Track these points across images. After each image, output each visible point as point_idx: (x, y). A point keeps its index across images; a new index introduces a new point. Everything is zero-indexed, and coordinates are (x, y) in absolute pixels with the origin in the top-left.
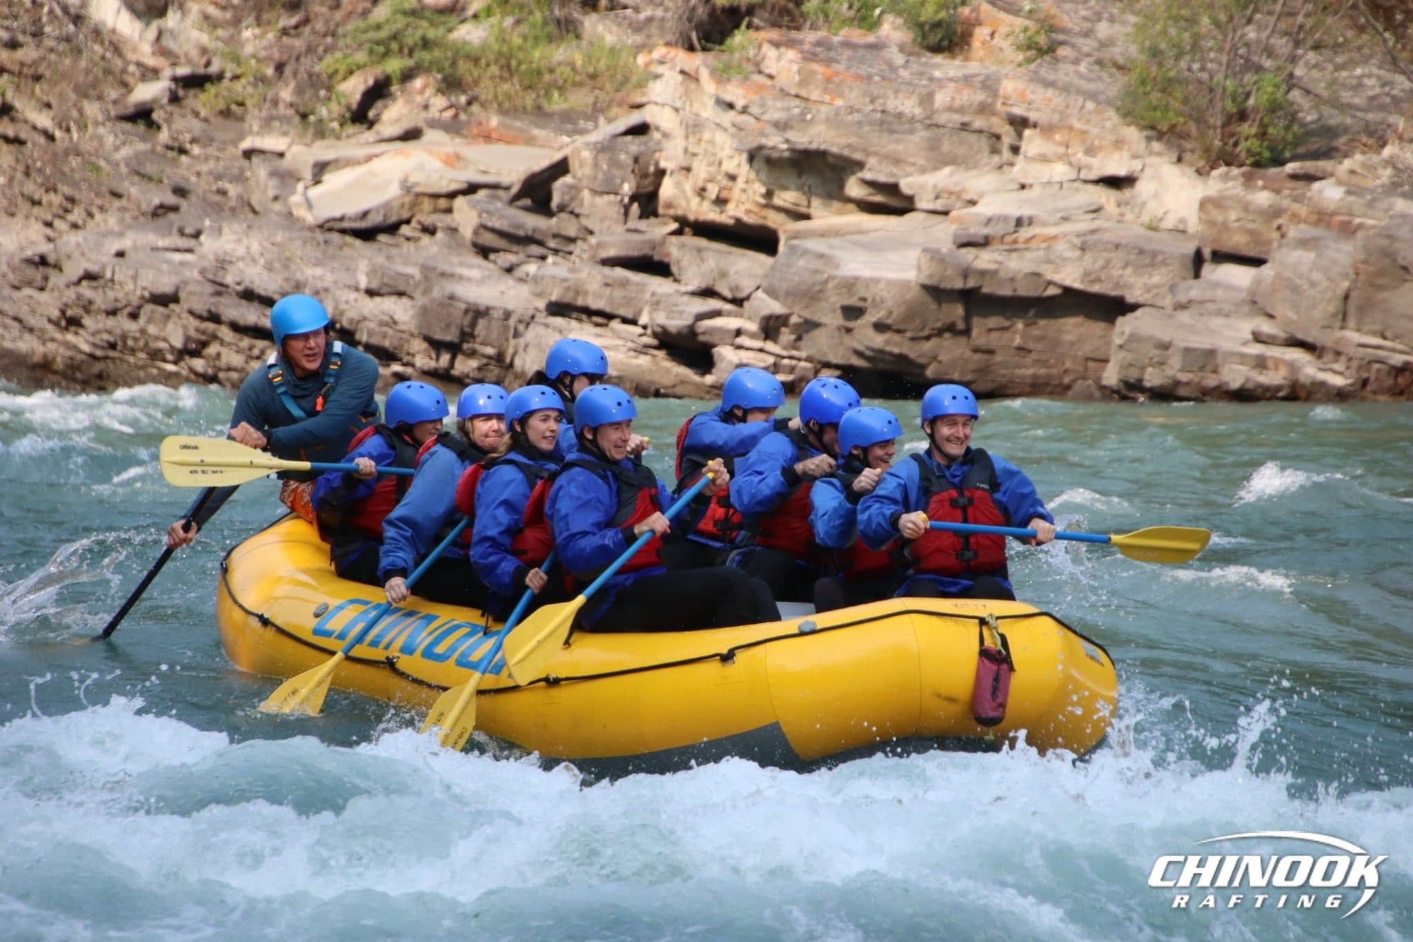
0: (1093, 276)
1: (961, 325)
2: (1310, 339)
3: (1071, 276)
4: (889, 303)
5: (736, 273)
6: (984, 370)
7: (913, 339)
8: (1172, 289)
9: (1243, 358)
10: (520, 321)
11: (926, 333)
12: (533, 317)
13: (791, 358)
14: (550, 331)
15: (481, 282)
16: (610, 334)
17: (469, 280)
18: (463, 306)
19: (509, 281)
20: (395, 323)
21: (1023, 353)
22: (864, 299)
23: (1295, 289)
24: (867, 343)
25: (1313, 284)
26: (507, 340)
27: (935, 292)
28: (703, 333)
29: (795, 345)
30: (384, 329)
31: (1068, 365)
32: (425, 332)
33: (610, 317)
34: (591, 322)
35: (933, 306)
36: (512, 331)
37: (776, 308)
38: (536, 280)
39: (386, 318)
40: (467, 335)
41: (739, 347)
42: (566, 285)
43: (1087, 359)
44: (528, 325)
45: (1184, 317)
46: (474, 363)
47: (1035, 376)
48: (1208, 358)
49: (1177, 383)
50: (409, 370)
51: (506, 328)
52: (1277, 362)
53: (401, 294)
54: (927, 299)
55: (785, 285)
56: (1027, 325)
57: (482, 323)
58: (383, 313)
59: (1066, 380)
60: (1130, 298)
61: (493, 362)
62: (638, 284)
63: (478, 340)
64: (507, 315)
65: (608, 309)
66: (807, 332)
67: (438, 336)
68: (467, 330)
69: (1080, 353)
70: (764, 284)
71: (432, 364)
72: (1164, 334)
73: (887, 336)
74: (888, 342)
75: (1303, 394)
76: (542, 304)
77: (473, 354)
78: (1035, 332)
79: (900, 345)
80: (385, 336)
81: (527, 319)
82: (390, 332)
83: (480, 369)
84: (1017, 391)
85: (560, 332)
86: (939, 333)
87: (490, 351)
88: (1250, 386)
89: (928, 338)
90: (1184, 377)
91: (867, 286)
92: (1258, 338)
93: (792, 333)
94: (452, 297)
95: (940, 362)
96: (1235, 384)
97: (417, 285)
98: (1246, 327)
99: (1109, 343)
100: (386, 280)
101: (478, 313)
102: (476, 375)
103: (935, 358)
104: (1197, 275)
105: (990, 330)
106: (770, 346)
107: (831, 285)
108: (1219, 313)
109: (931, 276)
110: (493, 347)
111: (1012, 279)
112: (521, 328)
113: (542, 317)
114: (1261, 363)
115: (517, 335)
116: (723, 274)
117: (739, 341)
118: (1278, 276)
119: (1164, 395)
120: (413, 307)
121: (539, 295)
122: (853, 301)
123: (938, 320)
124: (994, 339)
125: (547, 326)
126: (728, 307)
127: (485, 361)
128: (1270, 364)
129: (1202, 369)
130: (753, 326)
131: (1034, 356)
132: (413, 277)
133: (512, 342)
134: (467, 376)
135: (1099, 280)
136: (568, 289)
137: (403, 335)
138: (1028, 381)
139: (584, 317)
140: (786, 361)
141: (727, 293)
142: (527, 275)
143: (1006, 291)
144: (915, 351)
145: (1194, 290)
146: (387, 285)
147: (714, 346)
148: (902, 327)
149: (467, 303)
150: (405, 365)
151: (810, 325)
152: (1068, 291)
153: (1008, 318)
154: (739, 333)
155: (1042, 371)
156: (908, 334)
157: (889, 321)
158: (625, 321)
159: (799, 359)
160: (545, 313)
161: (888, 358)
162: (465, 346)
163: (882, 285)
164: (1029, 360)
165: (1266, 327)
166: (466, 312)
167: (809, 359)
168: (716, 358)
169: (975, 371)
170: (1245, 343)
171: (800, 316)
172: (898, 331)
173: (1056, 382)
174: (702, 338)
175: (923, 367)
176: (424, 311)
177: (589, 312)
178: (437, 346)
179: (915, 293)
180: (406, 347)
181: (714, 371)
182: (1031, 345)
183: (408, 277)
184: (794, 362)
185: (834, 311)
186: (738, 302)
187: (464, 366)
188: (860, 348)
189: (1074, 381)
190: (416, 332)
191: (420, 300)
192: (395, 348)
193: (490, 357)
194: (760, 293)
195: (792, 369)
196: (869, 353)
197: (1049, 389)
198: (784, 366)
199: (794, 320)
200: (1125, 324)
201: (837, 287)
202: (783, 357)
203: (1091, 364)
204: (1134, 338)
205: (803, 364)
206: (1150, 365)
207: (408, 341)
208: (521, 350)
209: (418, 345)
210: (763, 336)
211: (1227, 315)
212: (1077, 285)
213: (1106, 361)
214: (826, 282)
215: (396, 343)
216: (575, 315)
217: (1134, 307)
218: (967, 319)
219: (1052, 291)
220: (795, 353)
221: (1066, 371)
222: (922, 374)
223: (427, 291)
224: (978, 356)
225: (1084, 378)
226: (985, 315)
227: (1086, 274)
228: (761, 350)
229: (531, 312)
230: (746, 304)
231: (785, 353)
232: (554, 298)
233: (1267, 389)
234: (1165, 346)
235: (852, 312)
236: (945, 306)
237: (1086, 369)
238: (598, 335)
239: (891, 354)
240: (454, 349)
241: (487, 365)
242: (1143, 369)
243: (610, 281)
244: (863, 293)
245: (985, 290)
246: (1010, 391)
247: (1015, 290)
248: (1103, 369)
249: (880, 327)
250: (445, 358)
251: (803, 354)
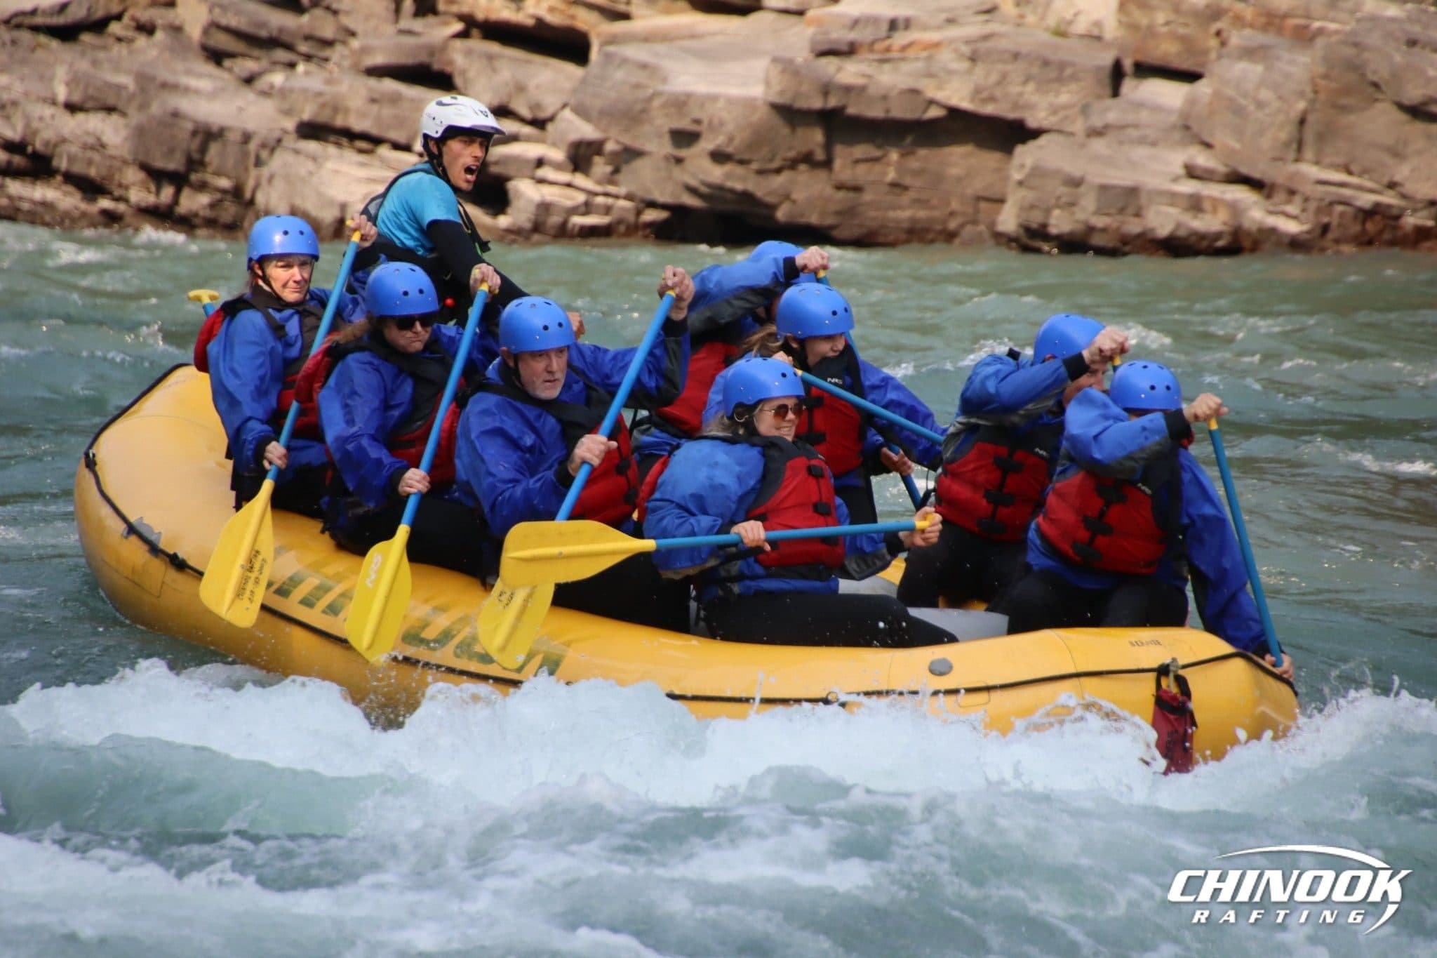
0: (985, 95)
1: (820, 155)
2: (1256, 174)
3: (958, 94)
4: (730, 127)
5: (538, 87)
6: (849, 212)
7: (760, 172)
8: (1085, 110)
9: (1173, 198)
10: (263, 146)
11: (776, 164)
12: (279, 141)
13: (606, 194)
14: (301, 159)
15: (212, 95)
16: (377, 163)
17: (197, 92)
18: (189, 126)
19: (248, 97)
20: (103, 146)
21: (897, 190)
22: (697, 122)
23: (1239, 111)
24: (702, 177)
25: (1260, 105)
26: (246, 169)
27: (789, 114)
28: (496, 163)
29: (611, 179)
30: (90, 154)
31: (955, 205)
32: (141, 157)
33: (376, 141)
34: (353, 147)
35: (786, 131)
36: (252, 160)
37: (588, 131)
38: (283, 93)
39: (91, 140)
40: (195, 163)
41: (541, 181)
42: (321, 100)
43: (979, 199)
44: (273, 150)
45: (1098, 145)
46: (204, 199)
47: (913, 220)
48: (1128, 199)
49: (1091, 229)
50: (121, 207)
51: (245, 155)
52: (1216, 203)
53: (110, 110)
54: (777, 121)
55: (598, 104)
56: (903, 155)
57: (214, 150)
58: (88, 133)
59: (952, 225)
60: (1032, 122)
61: (229, 197)
62: (412, 100)
63: (210, 169)
64: (247, 138)
65: (374, 131)
66: (627, 162)
67: (160, 163)
68: (196, 156)
69: (969, 191)
70: (572, 102)
71: (150, 199)
72: (1074, 168)
73: (728, 167)
74: (728, 176)
75: (1247, 243)
76: (290, 124)
77: (202, 187)
78: (913, 163)
79: (743, 179)
80: (90, 162)
81: (272, 143)
82: (96, 157)
83: (212, 206)
84: (891, 238)
85: (314, 159)
86: (793, 164)
87: (224, 183)
88: (1182, 233)
89: (778, 171)
90: (1099, 222)
91: (702, 105)
92: (1192, 172)
93: (607, 163)
94: (176, 114)
95: (794, 202)
96: (1163, 231)
97: (131, 98)
98: (1177, 159)
99: (1006, 178)
100: (91, 91)
101: (209, 135)
102: (207, 213)
103: (787, 197)
104: (1116, 93)
105: (857, 162)
106: (579, 180)
107: (656, 103)
108: (1142, 141)
109: (782, 92)
110: (228, 177)
111: (885, 98)
112: (264, 154)
113: (291, 141)
114: (1195, 204)
115: (259, 163)
116: (520, 88)
117: (541, 173)
118: (1217, 94)
119: (1073, 245)
120: (126, 126)
121: (288, 113)
122: (685, 124)
123: (790, 149)
124: (861, 173)
125: (297, 152)
126: (527, 130)
127: (218, 196)
128: (1207, 205)
129: (1122, 211)
130: (558, 155)
131: (912, 194)
132: (125, 88)
133: (253, 172)
134: (196, 215)
135: (992, 99)
136: (323, 105)
137: (117, 164)
138: (905, 225)
139: (344, 141)
140: (600, 200)
141: (525, 112)
142: (272, 87)
143: (876, 112)
144: (764, 188)
145: (1111, 112)
146: (92, 98)
147: (508, 179)
148: (746, 157)
149: (195, 122)
150: (118, 199)
151: (630, 154)
152: (955, 113)
153: (879, 147)
154: (540, 163)
155: (922, 214)
156: (754, 166)
157: (730, 150)
158: (397, 146)
159: (617, 197)
160: (294, 136)
161: (729, 196)
162: (194, 177)
163: (721, 104)
164: (906, 198)
165: (1202, 159)
166: (194, 133)
167: (629, 197)
168: (511, 194)
169: (839, 213)
170: (1176, 179)
171: (618, 142)
172: (742, 162)
173: (938, 227)
174: (494, 169)
175: (773, 207)
176: (140, 133)
177: (349, 136)
178: (157, 176)
179: (762, 113)
180: (117, 177)
181: (509, 210)
182: (907, 181)
183: (120, 88)
184: (610, 201)
185: (660, 136)
186: (539, 123)
187: (194, 202)
188: (693, 182)
189: (962, 226)
190: (129, 157)
191: (136, 118)
192: (103, 178)
193: (224, 191)
194: (567, 114)
195: (607, 210)
196: (704, 189)
197: (930, 236)
198: (598, 206)
199: (610, 146)
200: (1026, 155)
201: (664, 106)
202: (596, 194)
203: (983, 205)
204: (1038, 172)
205: (622, 203)
206: (1058, 206)
207: (120, 170)
208: (264, 182)
209: (133, 175)
210: (571, 167)
211: (1154, 144)
212: (966, 105)
213: (1001, 201)
214: (650, 99)
215: (104, 172)
216: (332, 138)
217: (1036, 134)
218: (828, 147)
219: (934, 113)
220: (611, 189)
221: (952, 214)
222: (772, 218)
223: (143, 107)
224: (841, 195)
225: (974, 222)
226: (851, 141)
227: (977, 91)
228: (569, 185)
229: (277, 134)
230: (550, 127)
231: (598, 189)
232: (306, 116)
233: (1202, 236)
234: (1076, 183)
235: (684, 138)
236: (801, 131)
237: (977, 211)
238: (362, 165)
239: (732, 191)
240: (179, 180)
241: (221, 201)
242: (1048, 211)
243: (376, 96)
244: (696, 114)
245: (851, 110)
246: (881, 239)
247: (888, 111)
248: (998, 212)
249: (719, 157)
250: (167, 193)
251: (622, 190)
